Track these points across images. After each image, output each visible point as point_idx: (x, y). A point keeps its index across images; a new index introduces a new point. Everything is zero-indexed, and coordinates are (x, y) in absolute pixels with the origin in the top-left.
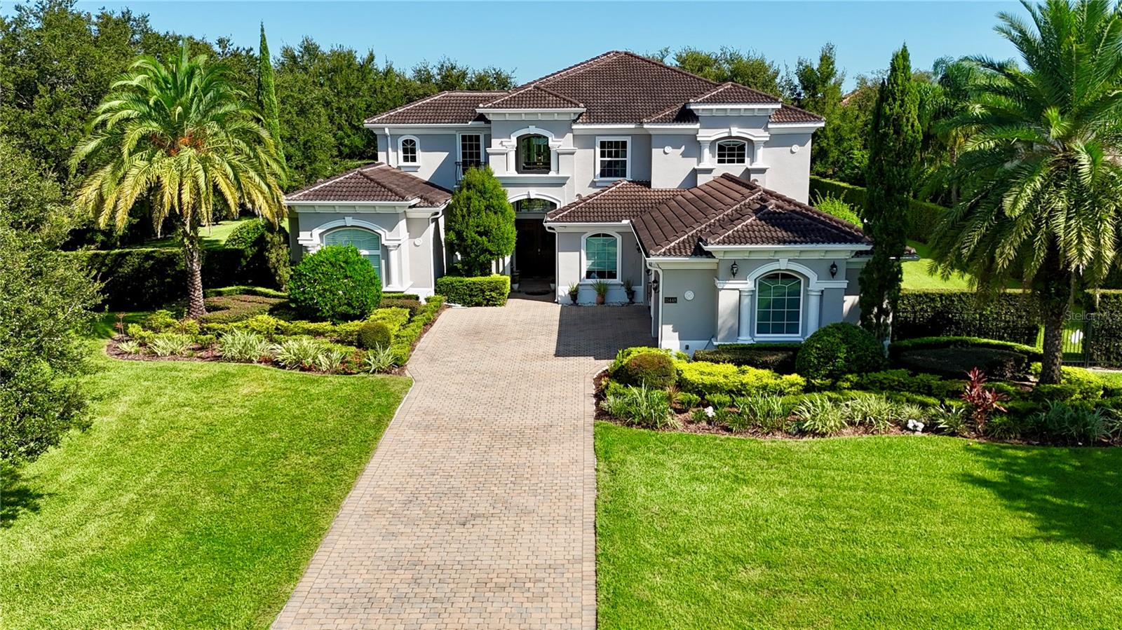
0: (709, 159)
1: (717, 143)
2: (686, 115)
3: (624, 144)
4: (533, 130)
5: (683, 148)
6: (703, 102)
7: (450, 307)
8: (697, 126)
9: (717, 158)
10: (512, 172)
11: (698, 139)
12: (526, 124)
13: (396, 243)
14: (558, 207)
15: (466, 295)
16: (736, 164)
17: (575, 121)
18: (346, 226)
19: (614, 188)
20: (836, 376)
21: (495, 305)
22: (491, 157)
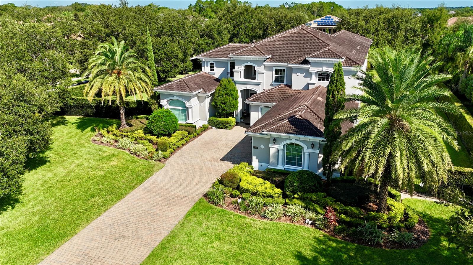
0: (315, 79)
1: (318, 73)
2: (306, 62)
3: (284, 70)
4: (249, 64)
5: (304, 74)
7: (212, 128)
8: (310, 66)
9: (318, 79)
11: (310, 71)
12: (247, 61)
15: (218, 124)
16: (325, 81)
17: (264, 61)
18: (174, 99)
19: (278, 87)
21: (227, 129)
22: (234, 73)
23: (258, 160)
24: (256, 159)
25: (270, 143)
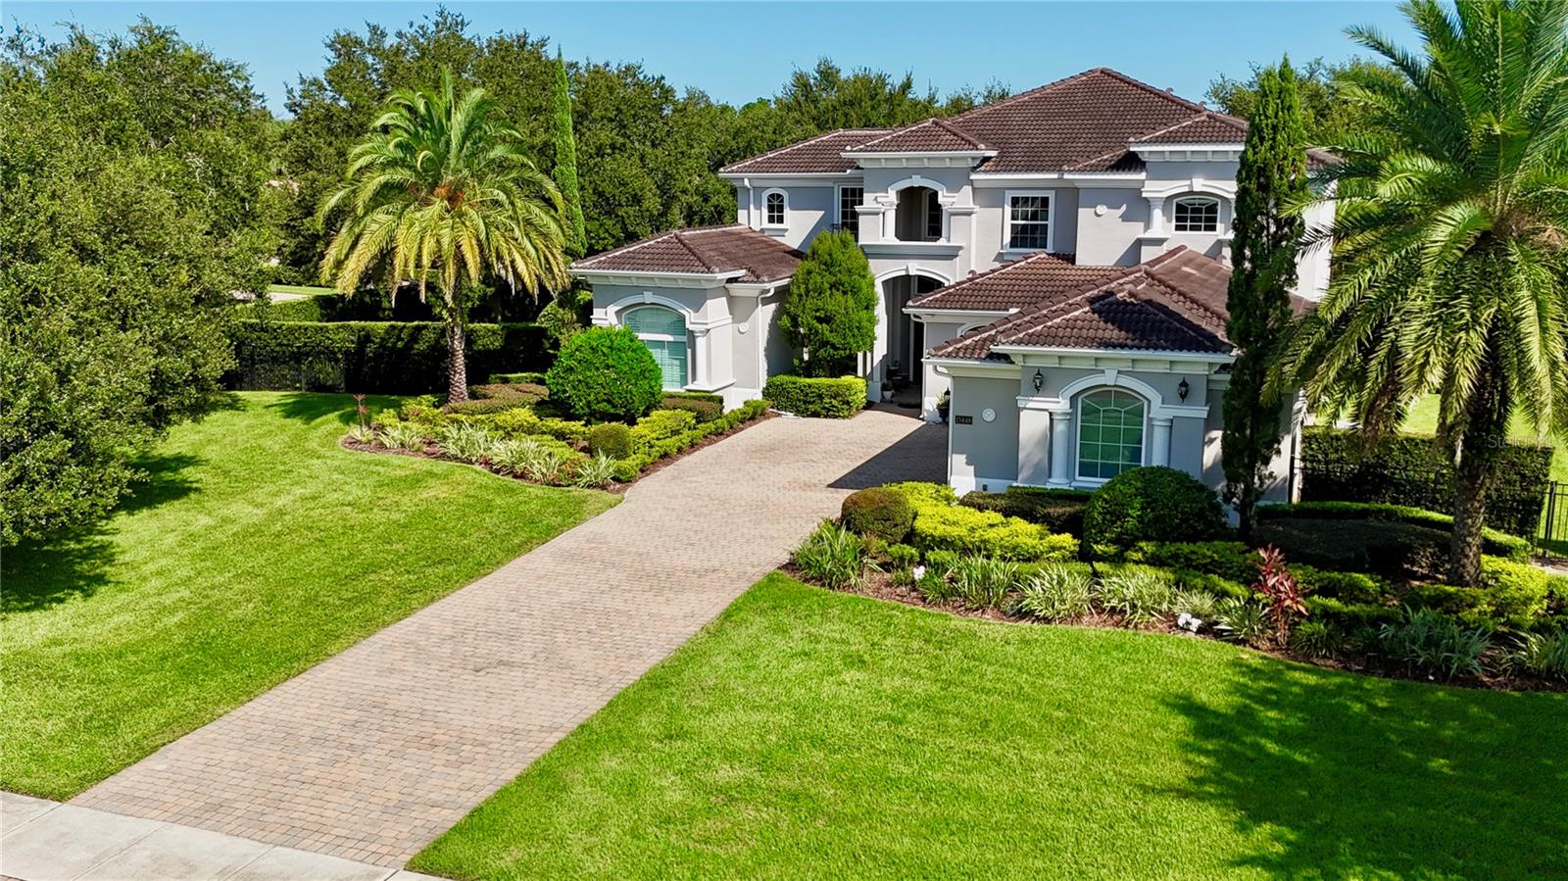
0: (1162, 225)
1: (1175, 201)
2: (1131, 162)
3: (1045, 201)
4: (917, 181)
5: (1124, 208)
6: (1149, 142)
7: (779, 415)
8: (1143, 176)
9: (1174, 222)
10: (890, 239)
11: (1144, 195)
12: (908, 172)
13: (703, 328)
15: (799, 401)
16: (1203, 233)
17: (974, 169)
18: (644, 304)
19: (1023, 263)
21: (836, 417)
22: (861, 218)
23: (972, 468)
24: (968, 463)
25: (1022, 392)
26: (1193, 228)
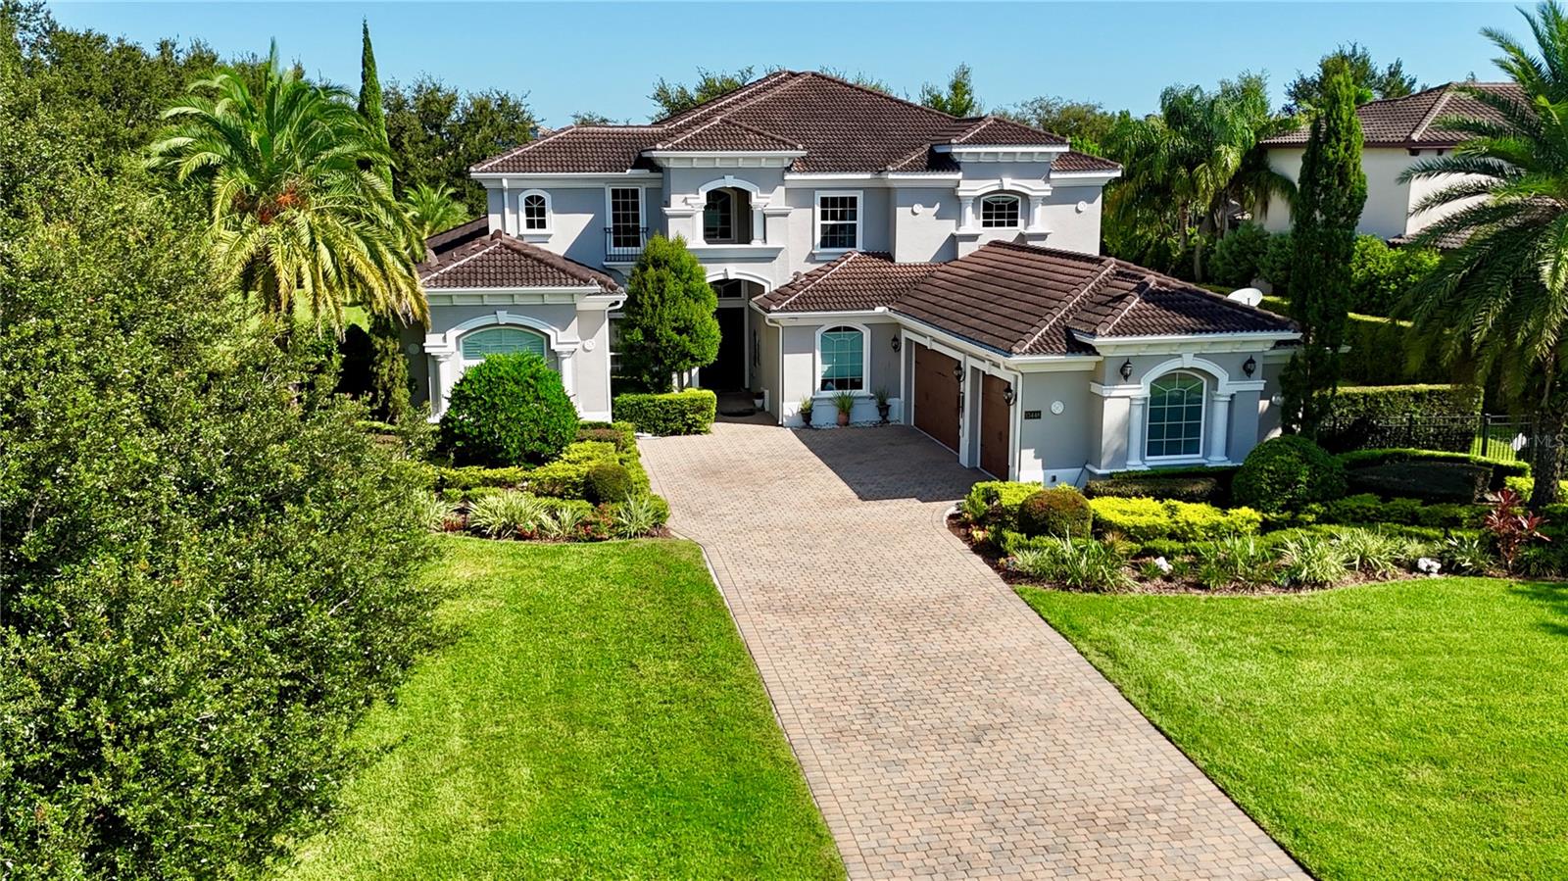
0: (972, 223)
1: (984, 199)
3: (853, 201)
4: (730, 182)
5: (938, 206)
6: (967, 143)
8: (959, 176)
9: (982, 220)
10: (700, 242)
11: (958, 194)
12: (721, 173)
13: (569, 348)
14: (767, 291)
16: (1006, 228)
17: (788, 169)
18: (498, 325)
19: (845, 263)
20: (1295, 506)
21: (698, 433)
22: (671, 221)
23: (1040, 461)
24: (1036, 457)
25: (1106, 382)
26: (999, 224)
